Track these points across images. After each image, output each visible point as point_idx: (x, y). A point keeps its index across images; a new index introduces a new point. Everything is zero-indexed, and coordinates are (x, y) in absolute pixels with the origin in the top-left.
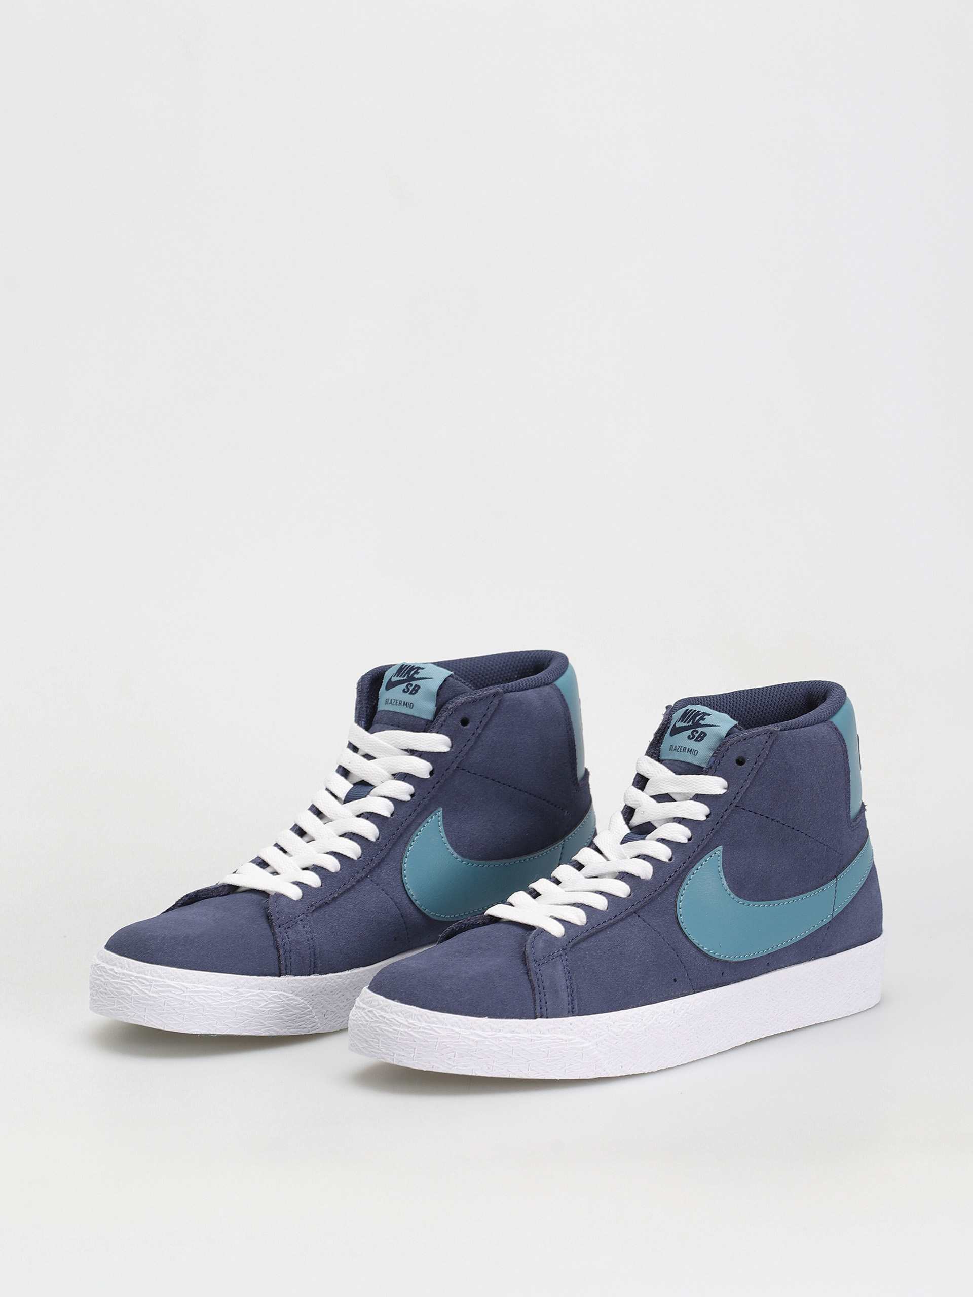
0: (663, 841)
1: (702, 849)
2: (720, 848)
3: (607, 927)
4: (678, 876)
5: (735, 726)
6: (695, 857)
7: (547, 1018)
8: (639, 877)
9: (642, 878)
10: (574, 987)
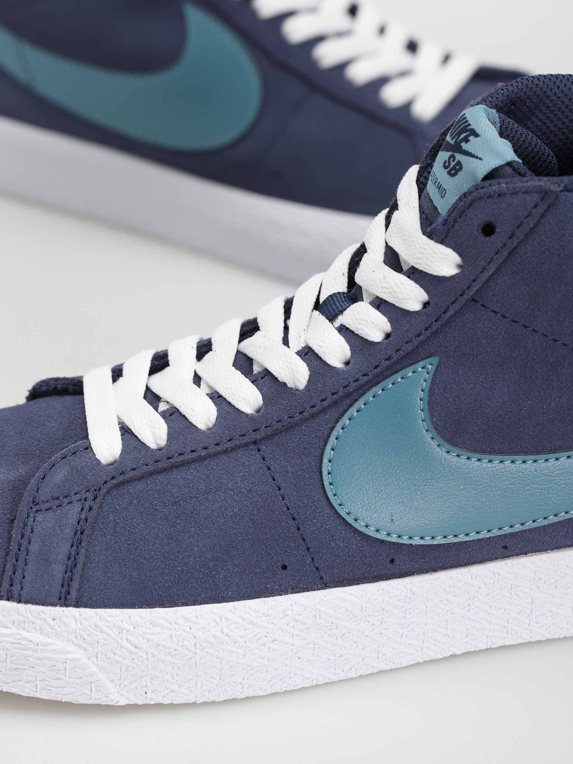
0: (343, 330)
1: (402, 358)
2: (435, 360)
3: (194, 461)
4: (348, 395)
5: (509, 164)
6: (388, 368)
7: (19, 602)
8: (285, 384)
9: (289, 386)
10: (81, 559)
